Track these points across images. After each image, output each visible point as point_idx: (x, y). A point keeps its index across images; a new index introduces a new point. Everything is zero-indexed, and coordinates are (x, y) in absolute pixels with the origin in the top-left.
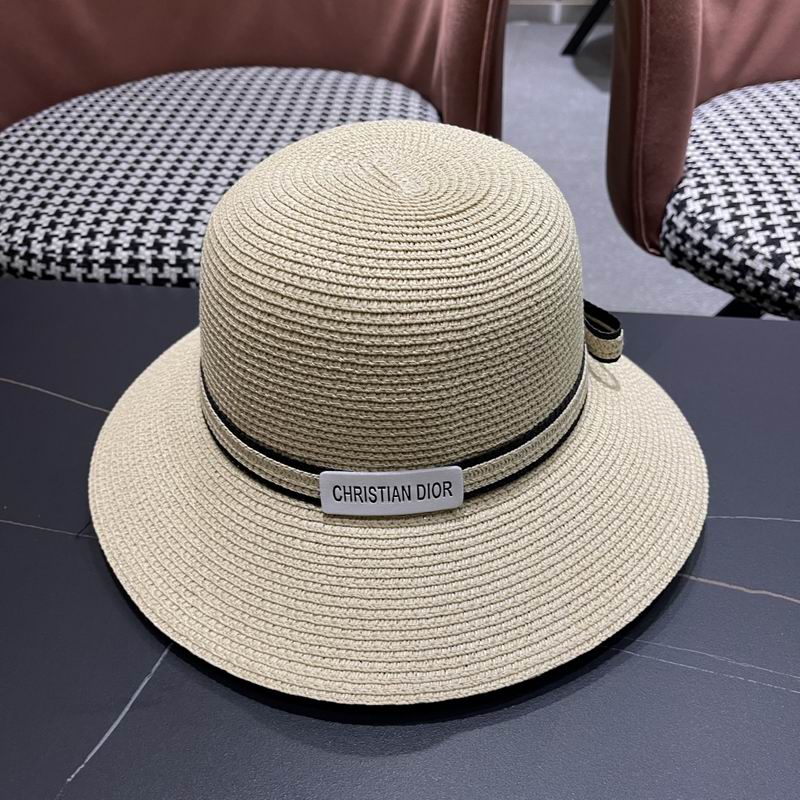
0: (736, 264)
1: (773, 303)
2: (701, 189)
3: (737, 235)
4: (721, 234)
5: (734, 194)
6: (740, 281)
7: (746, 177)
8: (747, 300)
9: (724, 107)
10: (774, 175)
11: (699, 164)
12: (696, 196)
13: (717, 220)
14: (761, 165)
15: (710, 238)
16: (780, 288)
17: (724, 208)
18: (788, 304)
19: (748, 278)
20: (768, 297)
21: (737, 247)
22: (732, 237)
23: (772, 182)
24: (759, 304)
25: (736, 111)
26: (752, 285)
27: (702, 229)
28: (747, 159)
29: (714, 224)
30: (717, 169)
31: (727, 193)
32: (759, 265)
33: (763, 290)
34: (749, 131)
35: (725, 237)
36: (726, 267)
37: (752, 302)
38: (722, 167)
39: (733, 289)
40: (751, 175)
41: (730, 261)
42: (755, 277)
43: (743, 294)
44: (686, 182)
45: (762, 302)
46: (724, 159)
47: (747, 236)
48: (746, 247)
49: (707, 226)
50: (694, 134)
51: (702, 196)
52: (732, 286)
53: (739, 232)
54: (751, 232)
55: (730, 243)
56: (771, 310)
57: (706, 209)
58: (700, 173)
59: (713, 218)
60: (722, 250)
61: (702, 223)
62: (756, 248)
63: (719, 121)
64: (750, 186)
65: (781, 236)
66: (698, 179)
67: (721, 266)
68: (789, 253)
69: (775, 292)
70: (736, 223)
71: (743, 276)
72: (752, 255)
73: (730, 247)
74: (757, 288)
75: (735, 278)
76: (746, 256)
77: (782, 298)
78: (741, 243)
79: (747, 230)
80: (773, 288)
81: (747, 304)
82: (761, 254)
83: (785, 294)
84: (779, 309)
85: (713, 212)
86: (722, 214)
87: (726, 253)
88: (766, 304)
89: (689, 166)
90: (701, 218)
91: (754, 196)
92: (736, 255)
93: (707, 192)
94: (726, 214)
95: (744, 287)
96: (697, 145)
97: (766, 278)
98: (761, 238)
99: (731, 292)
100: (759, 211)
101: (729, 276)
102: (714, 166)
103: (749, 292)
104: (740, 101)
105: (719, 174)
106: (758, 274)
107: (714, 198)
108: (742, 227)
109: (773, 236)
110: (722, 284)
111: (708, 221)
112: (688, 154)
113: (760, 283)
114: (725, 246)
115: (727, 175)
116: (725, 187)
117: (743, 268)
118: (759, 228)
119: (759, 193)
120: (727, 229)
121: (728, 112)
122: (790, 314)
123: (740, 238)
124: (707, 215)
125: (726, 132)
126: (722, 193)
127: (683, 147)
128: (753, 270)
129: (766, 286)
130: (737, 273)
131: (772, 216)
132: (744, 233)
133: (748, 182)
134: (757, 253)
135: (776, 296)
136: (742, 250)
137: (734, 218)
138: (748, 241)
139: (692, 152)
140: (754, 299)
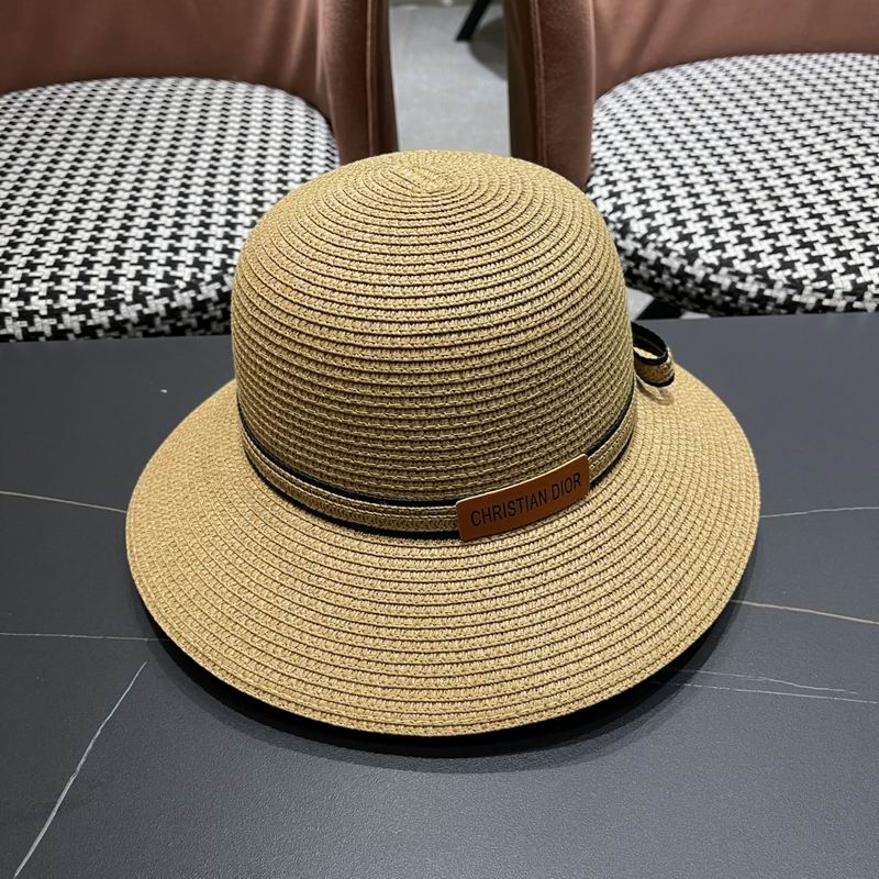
0: (651, 263)
1: (691, 300)
2: (610, 187)
3: (649, 233)
4: (634, 233)
5: (643, 190)
6: (657, 280)
7: (653, 171)
8: (667, 299)
9: (625, 97)
10: (681, 167)
11: (605, 161)
12: (606, 195)
13: (629, 219)
14: (667, 158)
15: (623, 238)
16: (696, 284)
17: (635, 206)
18: (704, 300)
19: (665, 277)
20: (686, 294)
21: (651, 246)
22: (645, 236)
23: (679, 175)
24: (678, 303)
25: (639, 101)
26: (669, 284)
27: (615, 229)
28: (653, 152)
29: (626, 223)
30: (624, 165)
31: (636, 190)
32: (673, 263)
33: (681, 288)
34: (652, 121)
35: (638, 236)
36: (642, 267)
37: (672, 301)
38: (629, 162)
39: (651, 289)
40: (658, 168)
41: (646, 260)
42: (672, 276)
43: (661, 293)
44: (594, 181)
45: (680, 300)
46: (630, 154)
47: (659, 234)
48: (660, 245)
49: (619, 226)
50: (598, 128)
51: (612, 194)
52: (650, 286)
53: (652, 230)
54: (663, 229)
55: (644, 241)
56: (690, 307)
57: (617, 208)
58: (607, 170)
59: (625, 217)
60: (636, 250)
61: (614, 223)
62: (669, 245)
63: (621, 112)
64: (658, 181)
65: (692, 230)
66: (606, 176)
67: (637, 267)
68: (701, 248)
69: (692, 289)
70: (647, 221)
71: (660, 275)
72: (667, 252)
73: (644, 246)
74: (675, 286)
75: (652, 278)
76: (660, 254)
77: (700, 295)
78: (654, 241)
79: (659, 227)
80: (690, 285)
81: (666, 304)
82: (675, 251)
83: (702, 290)
84: (697, 306)
85: (624, 211)
86: (633, 212)
87: (641, 253)
88: (685, 302)
89: (596, 162)
90: (613, 217)
91: (663, 191)
92: (651, 254)
93: (616, 190)
94: (636, 212)
95: (661, 286)
96: (602, 140)
97: (682, 275)
98: (673, 234)
99: (650, 293)
100: (669, 207)
101: (646, 276)
102: (621, 161)
103: (667, 292)
104: (641, 89)
105: (626, 169)
106: (674, 271)
107: (624, 195)
108: (654, 224)
109: (685, 232)
110: (640, 285)
111: (619, 220)
112: (594, 150)
113: (677, 281)
114: (639, 246)
115: (634, 170)
116: (634, 183)
117: (659, 267)
118: (671, 224)
119: (668, 188)
120: (639, 228)
121: (630, 102)
122: (709, 310)
123: (653, 236)
124: (618, 214)
125: (630, 124)
126: (631, 190)
127: (587, 142)
128: (669, 268)
129: (683, 283)
130: (653, 273)
131: (682, 211)
132: (656, 230)
133: (655, 177)
134: (670, 251)
135: (694, 293)
136: (656, 248)
137: (646, 215)
138: (661, 239)
139: (597, 147)
140: (673, 298)
